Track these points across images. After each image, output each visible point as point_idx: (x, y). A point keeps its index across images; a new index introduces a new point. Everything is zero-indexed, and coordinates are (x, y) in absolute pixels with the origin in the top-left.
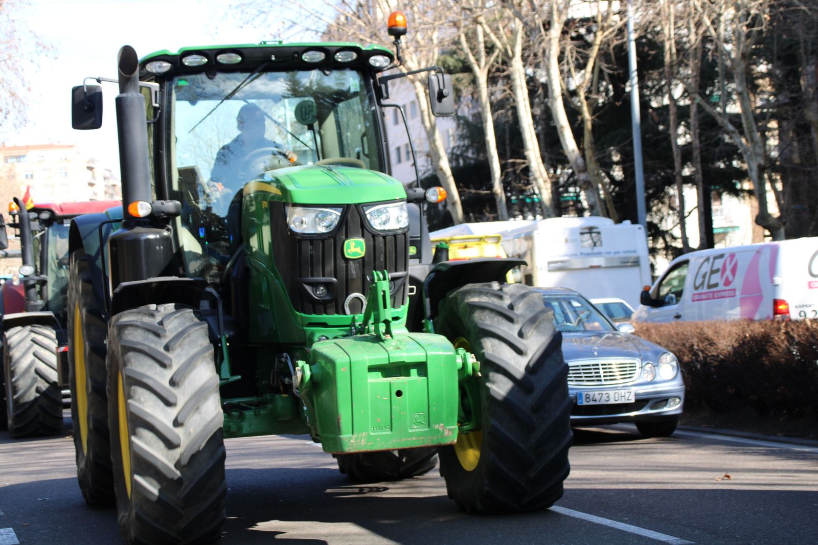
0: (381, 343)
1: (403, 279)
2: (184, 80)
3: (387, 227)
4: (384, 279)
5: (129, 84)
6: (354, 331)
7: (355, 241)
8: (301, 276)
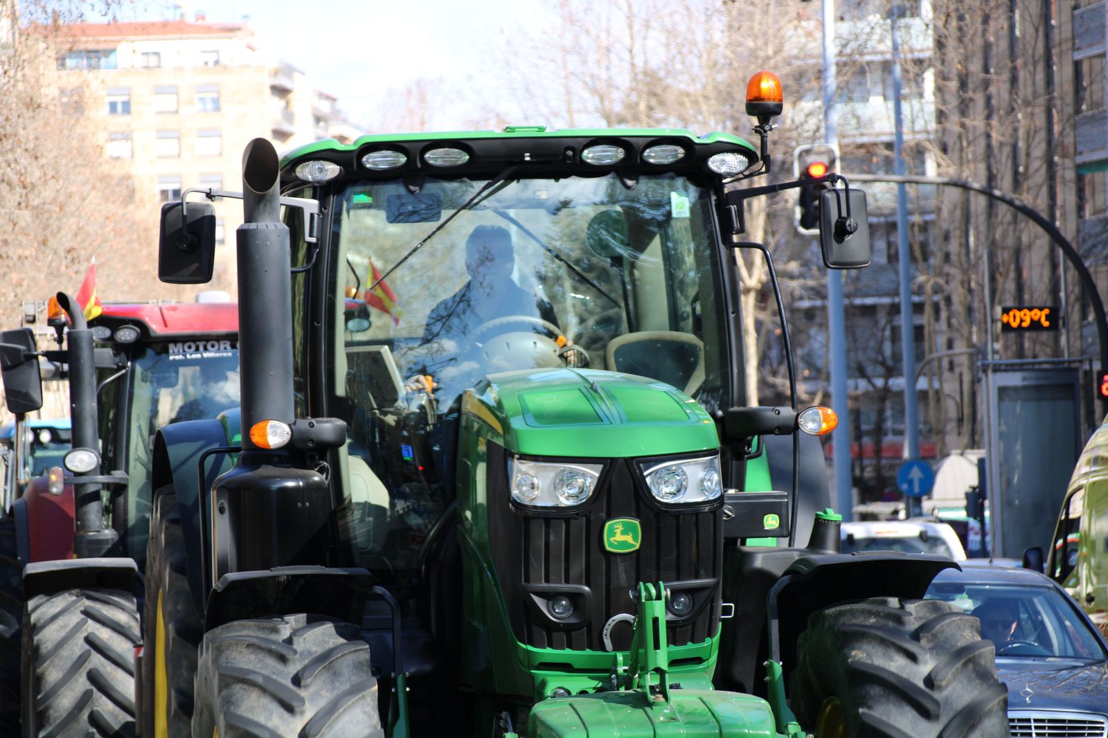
0: (648, 709)
1: (709, 591)
2: (364, 193)
3: (682, 499)
4: (659, 597)
5: (261, 206)
6: (615, 682)
7: (624, 524)
8: (527, 580)
